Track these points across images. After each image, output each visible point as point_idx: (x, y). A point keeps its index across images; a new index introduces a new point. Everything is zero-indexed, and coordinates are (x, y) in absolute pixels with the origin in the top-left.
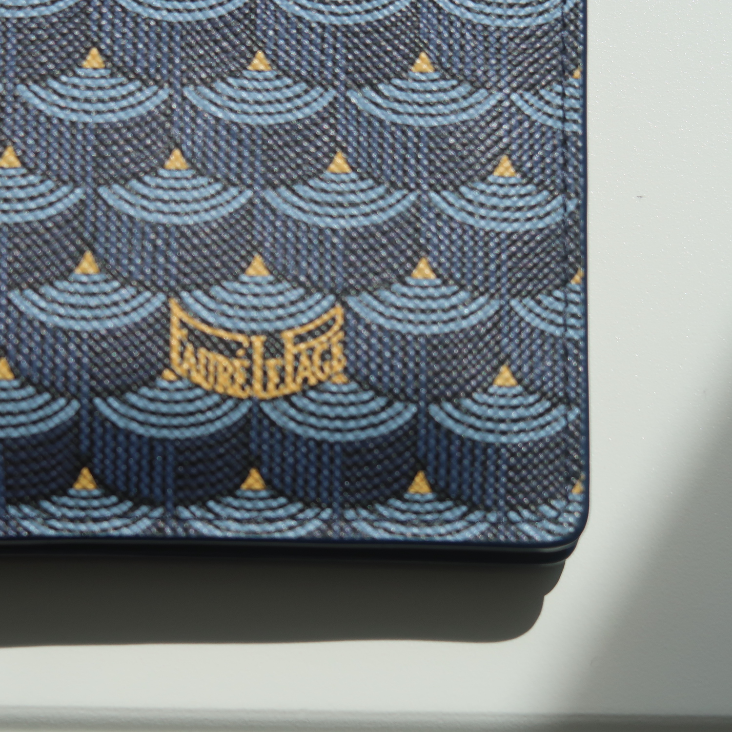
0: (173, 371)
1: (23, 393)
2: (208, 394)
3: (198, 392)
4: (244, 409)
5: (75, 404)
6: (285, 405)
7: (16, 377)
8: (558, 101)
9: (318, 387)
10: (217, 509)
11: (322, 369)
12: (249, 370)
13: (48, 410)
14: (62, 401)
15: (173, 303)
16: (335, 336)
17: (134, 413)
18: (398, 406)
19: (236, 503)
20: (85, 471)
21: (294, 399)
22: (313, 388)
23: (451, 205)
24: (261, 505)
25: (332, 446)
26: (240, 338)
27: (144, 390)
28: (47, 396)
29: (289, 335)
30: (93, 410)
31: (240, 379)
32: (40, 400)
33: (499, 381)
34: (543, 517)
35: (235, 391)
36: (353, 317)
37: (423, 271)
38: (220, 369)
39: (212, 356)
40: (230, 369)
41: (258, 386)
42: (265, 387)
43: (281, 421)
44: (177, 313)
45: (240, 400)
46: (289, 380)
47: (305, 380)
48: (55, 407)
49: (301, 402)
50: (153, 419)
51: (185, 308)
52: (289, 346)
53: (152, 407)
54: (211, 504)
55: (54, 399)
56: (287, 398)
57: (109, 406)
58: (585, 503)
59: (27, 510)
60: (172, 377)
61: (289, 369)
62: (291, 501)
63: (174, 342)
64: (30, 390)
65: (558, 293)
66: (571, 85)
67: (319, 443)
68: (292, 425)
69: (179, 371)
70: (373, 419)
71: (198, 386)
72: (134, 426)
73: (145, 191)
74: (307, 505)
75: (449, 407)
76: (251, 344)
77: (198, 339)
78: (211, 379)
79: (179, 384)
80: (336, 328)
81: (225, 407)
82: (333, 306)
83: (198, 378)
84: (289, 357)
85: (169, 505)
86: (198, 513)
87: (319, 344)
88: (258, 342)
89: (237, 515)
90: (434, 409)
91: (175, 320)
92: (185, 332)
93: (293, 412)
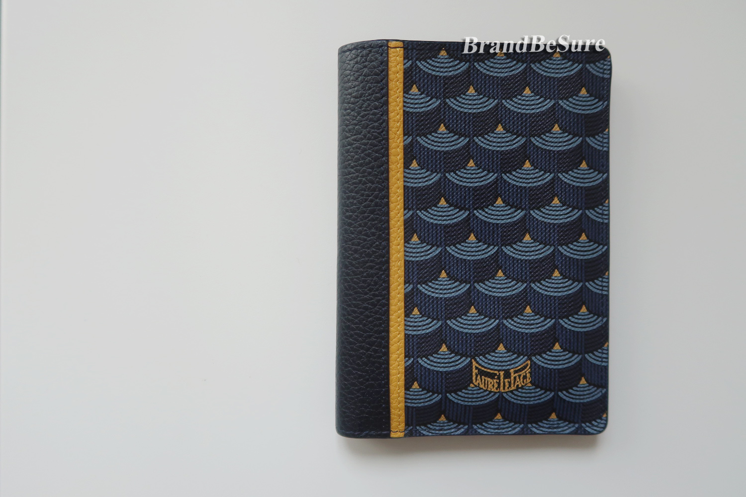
0: (473, 384)
1: (423, 393)
2: (485, 391)
3: (482, 391)
4: (497, 396)
5: (440, 396)
6: (510, 394)
7: (420, 388)
8: (600, 284)
9: (522, 388)
10: (486, 425)
11: (523, 382)
12: (499, 384)
13: (431, 398)
14: (436, 395)
15: (473, 360)
16: (528, 370)
17: (459, 398)
18: (548, 393)
19: (492, 423)
20: (443, 415)
21: (514, 392)
22: (520, 388)
23: (566, 323)
24: (500, 423)
25: (525, 405)
26: (496, 372)
27: (463, 391)
28: (431, 393)
29: (512, 371)
30: (447, 397)
31: (496, 386)
32: (428, 395)
33: (581, 383)
34: (593, 425)
35: (494, 390)
36: (533, 364)
37: (557, 347)
38: (489, 383)
39: (486, 378)
40: (492, 383)
41: (502, 388)
42: (504, 389)
43: (509, 399)
44: (474, 363)
45: (495, 393)
46: (512, 385)
47: (518, 385)
48: (434, 397)
49: (516, 393)
50: (466, 400)
51: (477, 362)
52: (512, 374)
53: (466, 396)
54: (484, 424)
55: (433, 394)
56: (511, 392)
57: (452, 396)
58: (607, 420)
59: (423, 427)
60: (473, 386)
61: (512, 382)
62: (510, 422)
63: (474, 374)
64: (425, 392)
65: (600, 351)
66: (605, 278)
67: (521, 405)
68: (513, 400)
69: (475, 384)
70: (540, 397)
71: (482, 389)
72: (459, 402)
73: (462, 321)
74: (515, 423)
75: (564, 392)
76: (499, 374)
77: (481, 373)
78: (486, 386)
79: (475, 388)
80: (528, 367)
81: (490, 395)
82: (527, 360)
83: (482, 386)
84: (512, 378)
85: (470, 424)
86: (480, 426)
87: (522, 373)
88: (502, 373)
89: (492, 427)
90: (560, 393)
91: (474, 367)
92: (477, 371)
93: (513, 396)
